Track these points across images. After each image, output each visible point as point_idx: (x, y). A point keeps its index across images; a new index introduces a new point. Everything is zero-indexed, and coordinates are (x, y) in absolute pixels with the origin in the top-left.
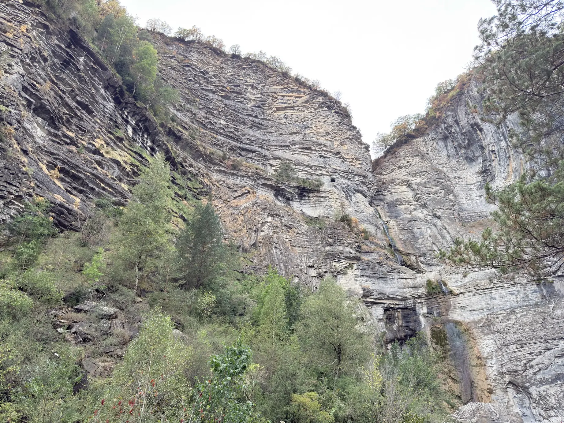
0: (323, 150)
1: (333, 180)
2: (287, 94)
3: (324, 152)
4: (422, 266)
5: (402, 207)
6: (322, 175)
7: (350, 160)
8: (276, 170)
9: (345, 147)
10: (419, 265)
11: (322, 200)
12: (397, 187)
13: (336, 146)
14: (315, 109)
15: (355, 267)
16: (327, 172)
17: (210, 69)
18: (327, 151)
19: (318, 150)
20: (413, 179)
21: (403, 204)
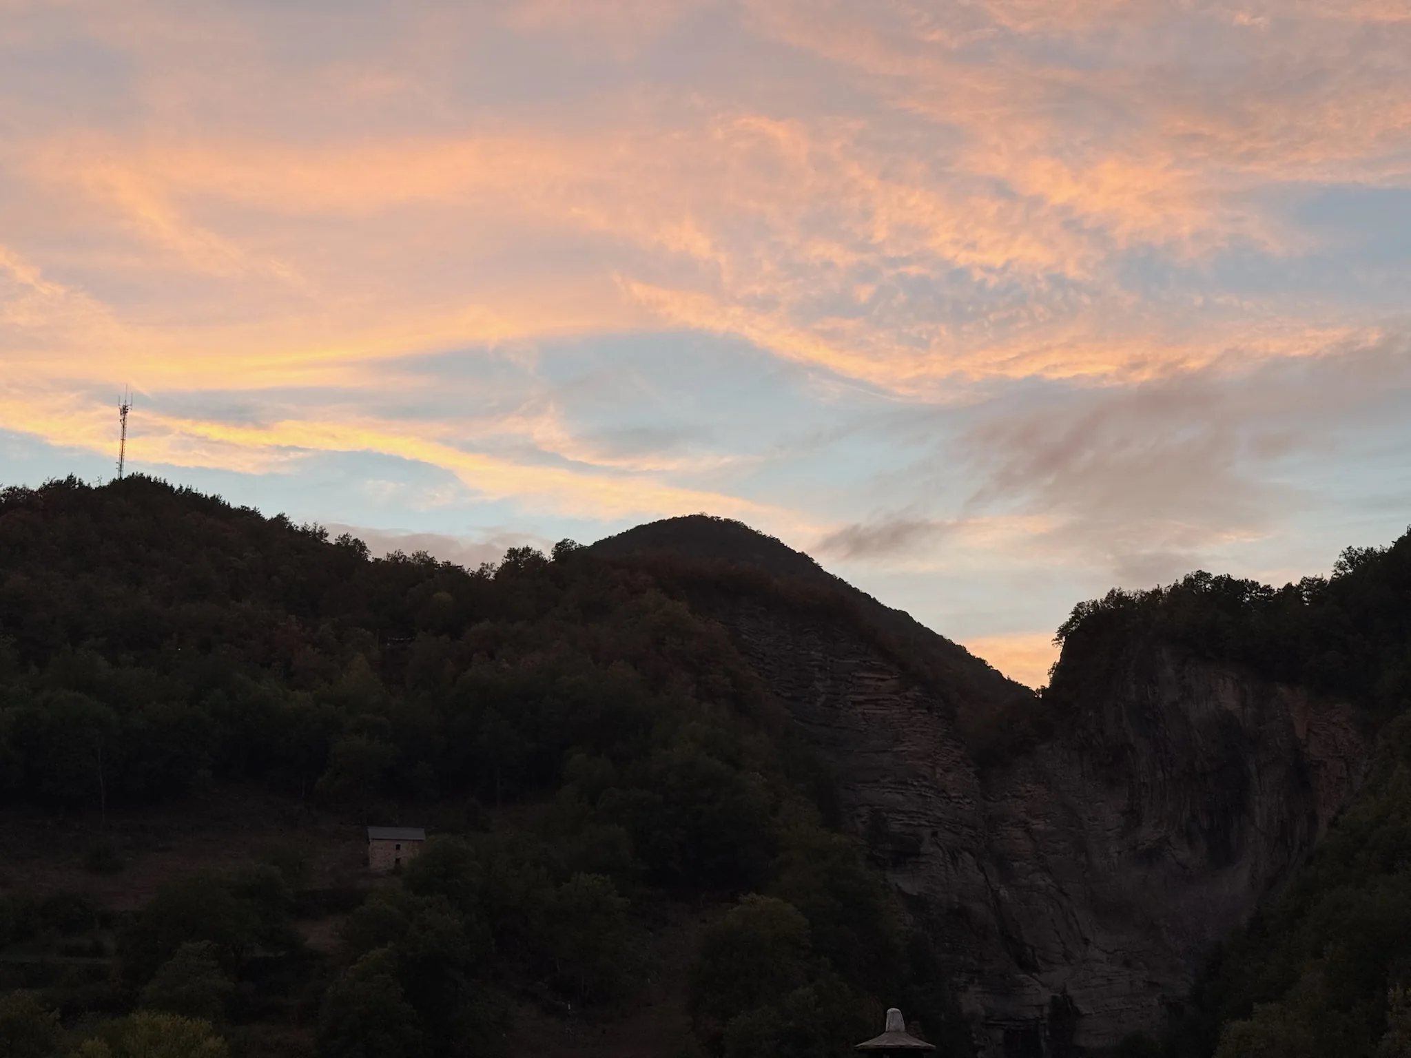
0: (923, 786)
1: (934, 834)
2: (865, 675)
3: (923, 789)
4: (1039, 962)
5: (1016, 864)
6: (920, 825)
7: (956, 800)
8: (864, 823)
9: (950, 777)
10: (1036, 962)
11: (922, 867)
12: (1010, 828)
13: (938, 776)
14: (909, 709)
15: (976, 981)
16: (929, 821)
17: (763, 640)
18: (926, 787)
19: (916, 783)
20: (1034, 822)
21: (1017, 861)
